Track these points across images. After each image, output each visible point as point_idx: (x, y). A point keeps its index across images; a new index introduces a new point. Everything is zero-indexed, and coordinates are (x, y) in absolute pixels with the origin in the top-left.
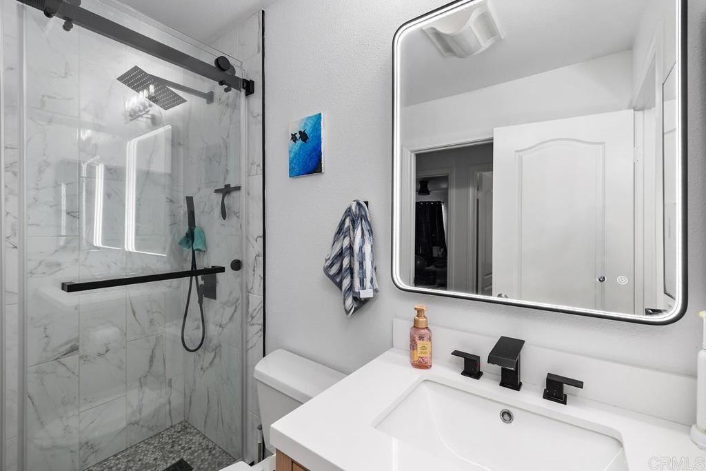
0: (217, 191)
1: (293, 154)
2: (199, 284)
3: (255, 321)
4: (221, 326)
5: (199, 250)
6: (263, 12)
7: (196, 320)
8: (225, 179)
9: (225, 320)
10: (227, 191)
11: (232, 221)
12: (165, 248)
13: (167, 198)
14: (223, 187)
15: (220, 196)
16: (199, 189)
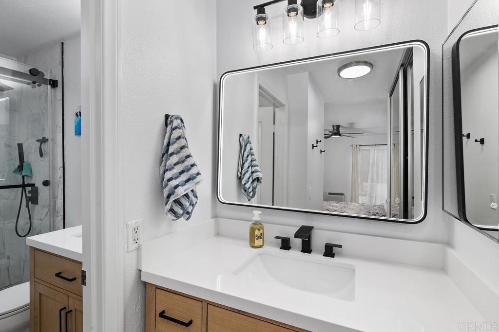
0: (38, 141)
1: (76, 123)
2: (27, 195)
3: (59, 214)
4: (41, 220)
5: (27, 176)
6: (63, 43)
7: (26, 218)
8: (43, 134)
9: (43, 216)
10: (44, 141)
11: (46, 159)
12: (3, 175)
13: (5, 144)
14: (42, 138)
15: (39, 144)
16: (28, 139)
